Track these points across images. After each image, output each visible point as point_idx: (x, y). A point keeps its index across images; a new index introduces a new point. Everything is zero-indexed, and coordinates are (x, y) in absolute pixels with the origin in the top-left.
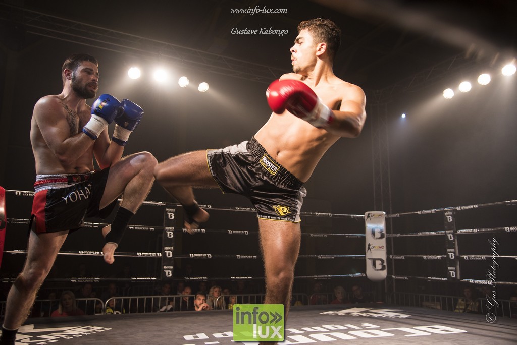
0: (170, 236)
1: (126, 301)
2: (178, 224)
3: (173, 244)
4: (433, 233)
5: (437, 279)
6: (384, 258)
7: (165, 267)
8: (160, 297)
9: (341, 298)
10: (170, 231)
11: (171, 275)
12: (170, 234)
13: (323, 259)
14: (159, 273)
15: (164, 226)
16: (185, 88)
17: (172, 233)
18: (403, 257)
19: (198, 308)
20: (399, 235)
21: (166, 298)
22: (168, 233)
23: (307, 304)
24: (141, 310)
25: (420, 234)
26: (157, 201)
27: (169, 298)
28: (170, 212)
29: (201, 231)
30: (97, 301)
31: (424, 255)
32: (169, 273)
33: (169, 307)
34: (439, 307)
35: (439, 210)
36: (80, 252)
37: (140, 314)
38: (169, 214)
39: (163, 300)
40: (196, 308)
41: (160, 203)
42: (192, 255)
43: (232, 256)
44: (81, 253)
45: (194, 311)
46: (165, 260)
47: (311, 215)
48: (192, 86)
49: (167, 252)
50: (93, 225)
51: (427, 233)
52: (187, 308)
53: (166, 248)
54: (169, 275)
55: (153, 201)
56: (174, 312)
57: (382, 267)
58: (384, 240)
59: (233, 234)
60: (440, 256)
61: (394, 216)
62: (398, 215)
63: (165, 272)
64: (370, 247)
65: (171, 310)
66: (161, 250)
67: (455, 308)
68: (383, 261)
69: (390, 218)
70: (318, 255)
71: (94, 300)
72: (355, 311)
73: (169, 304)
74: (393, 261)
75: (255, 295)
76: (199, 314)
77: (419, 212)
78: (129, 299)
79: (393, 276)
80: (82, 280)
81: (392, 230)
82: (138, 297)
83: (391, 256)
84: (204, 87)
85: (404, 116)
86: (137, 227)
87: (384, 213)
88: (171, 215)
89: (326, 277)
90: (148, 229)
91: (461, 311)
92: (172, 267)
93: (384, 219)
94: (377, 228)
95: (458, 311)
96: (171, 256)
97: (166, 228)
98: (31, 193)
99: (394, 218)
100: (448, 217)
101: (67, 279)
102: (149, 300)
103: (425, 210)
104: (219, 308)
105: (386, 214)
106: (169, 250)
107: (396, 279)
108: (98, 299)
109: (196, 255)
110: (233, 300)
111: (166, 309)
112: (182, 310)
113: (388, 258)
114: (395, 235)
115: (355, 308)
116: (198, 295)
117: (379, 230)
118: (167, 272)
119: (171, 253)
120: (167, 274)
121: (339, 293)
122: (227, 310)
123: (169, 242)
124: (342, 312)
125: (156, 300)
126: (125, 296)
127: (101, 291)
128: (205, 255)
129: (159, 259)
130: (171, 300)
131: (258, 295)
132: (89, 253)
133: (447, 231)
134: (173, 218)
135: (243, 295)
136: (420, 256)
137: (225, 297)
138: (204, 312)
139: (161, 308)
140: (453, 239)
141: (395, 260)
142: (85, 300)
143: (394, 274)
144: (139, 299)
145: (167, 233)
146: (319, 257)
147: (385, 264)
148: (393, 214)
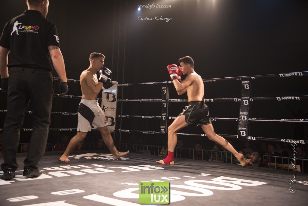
4: (151, 100)
6: (114, 117)
13: (67, 115)
18: (128, 116)
20: (127, 100)
23: (52, 151)
25: (141, 100)
34: (149, 154)
35: (156, 83)
47: (59, 79)
51: (147, 101)
57: (112, 123)
58: (115, 103)
61: (125, 85)
62: (127, 85)
64: (105, 108)
68: (113, 119)
70: (63, 112)
72: (88, 156)
74: (121, 118)
77: (143, 84)
79: (119, 130)
87: (117, 82)
91: (163, 156)
93: (117, 87)
94: (111, 93)
95: (161, 155)
100: (164, 90)
103: (147, 82)
105: (119, 83)
113: (117, 117)
114: (124, 100)
115: (89, 153)
117: (112, 95)
124: (77, 157)
133: (163, 101)
136: (139, 116)
140: (166, 106)
146: (63, 114)
147: (114, 121)
148: (124, 83)
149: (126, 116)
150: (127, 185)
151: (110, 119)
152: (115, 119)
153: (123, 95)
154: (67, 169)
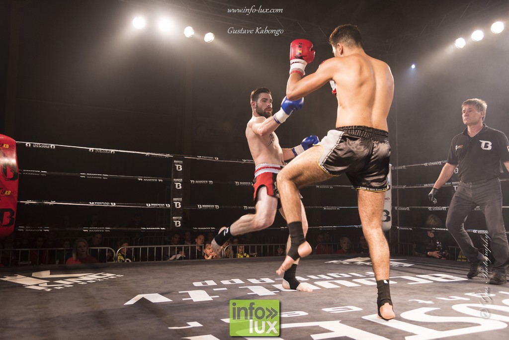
0: (179, 187)
1: (136, 250)
2: (186, 175)
3: (181, 195)
5: (441, 229)
6: (389, 209)
7: (174, 218)
8: (169, 246)
9: (346, 248)
10: (178, 182)
11: (180, 225)
12: (178, 185)
13: (329, 210)
14: (169, 223)
15: (172, 177)
16: (190, 38)
17: (180, 184)
18: (408, 208)
19: (208, 257)
20: (404, 187)
21: (175, 247)
22: (177, 184)
24: (151, 258)
25: (426, 186)
26: (165, 153)
27: (178, 248)
28: (178, 164)
29: (208, 182)
30: (109, 250)
31: (429, 206)
32: (178, 223)
33: (179, 256)
36: (90, 203)
37: (149, 262)
38: (177, 166)
39: (173, 249)
40: (206, 257)
41: (168, 155)
42: (200, 206)
43: (239, 207)
44: (92, 204)
45: (204, 260)
46: (174, 211)
48: (198, 36)
49: (176, 203)
50: (102, 177)
52: (196, 257)
53: (174, 199)
54: (178, 225)
55: (161, 153)
56: (183, 260)
57: (387, 218)
59: (240, 186)
60: (445, 208)
63: (175, 223)
65: (181, 258)
66: (169, 201)
67: (457, 258)
68: (387, 212)
69: (396, 170)
70: (324, 206)
71: (106, 249)
72: (359, 261)
73: (178, 253)
74: (398, 212)
75: (262, 245)
76: (209, 262)
78: (139, 248)
79: (398, 227)
80: (94, 229)
81: (398, 182)
82: (148, 247)
83: (396, 208)
84: (209, 37)
85: (413, 66)
86: (146, 178)
88: (179, 167)
89: (331, 228)
90: (156, 180)
91: (463, 260)
92: (181, 218)
95: (460, 260)
96: (180, 206)
97: (174, 180)
98: (41, 145)
99: (400, 170)
101: (79, 229)
102: (159, 249)
103: (431, 162)
104: (227, 257)
105: (392, 166)
106: (178, 201)
107: (401, 230)
108: (110, 248)
109: (203, 206)
110: (240, 250)
111: (175, 258)
112: (191, 259)
113: (393, 210)
114: (400, 187)
115: (359, 258)
116: (207, 245)
118: (176, 222)
119: (180, 203)
120: (176, 224)
121: (345, 243)
122: (235, 259)
123: (178, 193)
125: (166, 249)
126: (135, 246)
127: (113, 241)
128: (213, 206)
129: (168, 209)
130: (180, 249)
131: (264, 245)
132: (99, 204)
133: (453, 183)
134: (181, 169)
135: (250, 245)
136: (425, 207)
137: (232, 246)
138: (214, 261)
139: (171, 257)
141: (400, 211)
142: (97, 249)
143: (398, 224)
144: (149, 248)
145: (175, 185)
146: (324, 208)
147: (390, 215)
148: (399, 165)
149: (405, 209)
150: (418, 302)
151: (385, 213)
152: (390, 213)
153: (398, 179)
154: (335, 279)
